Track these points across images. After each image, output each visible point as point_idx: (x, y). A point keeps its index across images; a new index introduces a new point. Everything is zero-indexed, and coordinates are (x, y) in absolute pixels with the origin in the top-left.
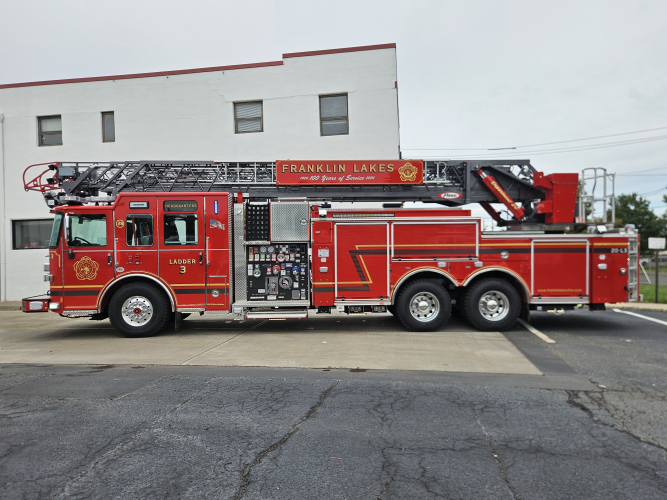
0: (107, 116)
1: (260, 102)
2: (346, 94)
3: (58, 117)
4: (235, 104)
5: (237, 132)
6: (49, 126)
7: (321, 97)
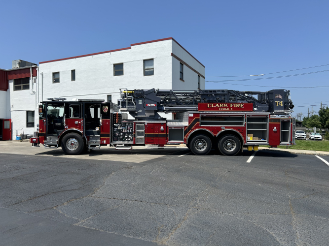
1: (122, 64)
2: (153, 59)
3: (58, 73)
4: (114, 65)
5: (115, 75)
7: (144, 61)
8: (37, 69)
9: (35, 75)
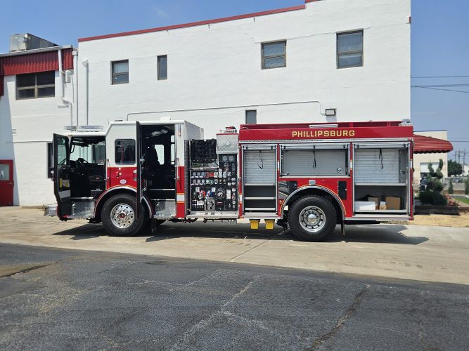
0: (161, 59)
1: (284, 42)
2: (362, 31)
3: (126, 61)
4: (263, 45)
5: (264, 67)
6: (120, 69)
7: (338, 34)
8: (74, 53)
9: (69, 65)
